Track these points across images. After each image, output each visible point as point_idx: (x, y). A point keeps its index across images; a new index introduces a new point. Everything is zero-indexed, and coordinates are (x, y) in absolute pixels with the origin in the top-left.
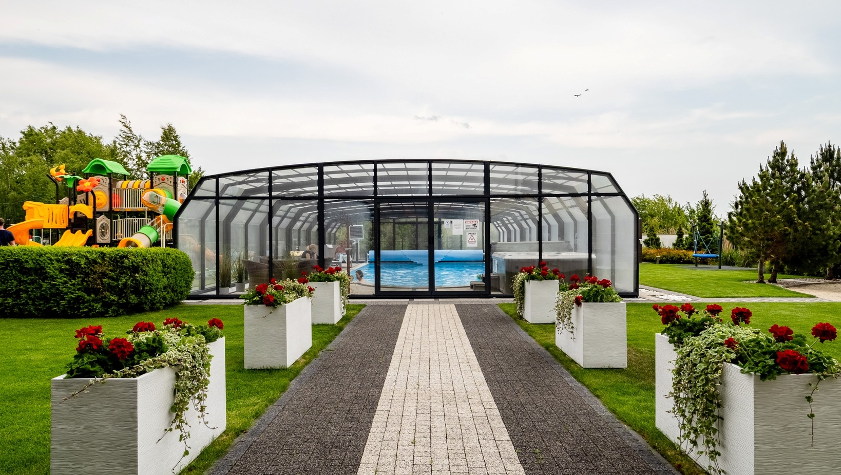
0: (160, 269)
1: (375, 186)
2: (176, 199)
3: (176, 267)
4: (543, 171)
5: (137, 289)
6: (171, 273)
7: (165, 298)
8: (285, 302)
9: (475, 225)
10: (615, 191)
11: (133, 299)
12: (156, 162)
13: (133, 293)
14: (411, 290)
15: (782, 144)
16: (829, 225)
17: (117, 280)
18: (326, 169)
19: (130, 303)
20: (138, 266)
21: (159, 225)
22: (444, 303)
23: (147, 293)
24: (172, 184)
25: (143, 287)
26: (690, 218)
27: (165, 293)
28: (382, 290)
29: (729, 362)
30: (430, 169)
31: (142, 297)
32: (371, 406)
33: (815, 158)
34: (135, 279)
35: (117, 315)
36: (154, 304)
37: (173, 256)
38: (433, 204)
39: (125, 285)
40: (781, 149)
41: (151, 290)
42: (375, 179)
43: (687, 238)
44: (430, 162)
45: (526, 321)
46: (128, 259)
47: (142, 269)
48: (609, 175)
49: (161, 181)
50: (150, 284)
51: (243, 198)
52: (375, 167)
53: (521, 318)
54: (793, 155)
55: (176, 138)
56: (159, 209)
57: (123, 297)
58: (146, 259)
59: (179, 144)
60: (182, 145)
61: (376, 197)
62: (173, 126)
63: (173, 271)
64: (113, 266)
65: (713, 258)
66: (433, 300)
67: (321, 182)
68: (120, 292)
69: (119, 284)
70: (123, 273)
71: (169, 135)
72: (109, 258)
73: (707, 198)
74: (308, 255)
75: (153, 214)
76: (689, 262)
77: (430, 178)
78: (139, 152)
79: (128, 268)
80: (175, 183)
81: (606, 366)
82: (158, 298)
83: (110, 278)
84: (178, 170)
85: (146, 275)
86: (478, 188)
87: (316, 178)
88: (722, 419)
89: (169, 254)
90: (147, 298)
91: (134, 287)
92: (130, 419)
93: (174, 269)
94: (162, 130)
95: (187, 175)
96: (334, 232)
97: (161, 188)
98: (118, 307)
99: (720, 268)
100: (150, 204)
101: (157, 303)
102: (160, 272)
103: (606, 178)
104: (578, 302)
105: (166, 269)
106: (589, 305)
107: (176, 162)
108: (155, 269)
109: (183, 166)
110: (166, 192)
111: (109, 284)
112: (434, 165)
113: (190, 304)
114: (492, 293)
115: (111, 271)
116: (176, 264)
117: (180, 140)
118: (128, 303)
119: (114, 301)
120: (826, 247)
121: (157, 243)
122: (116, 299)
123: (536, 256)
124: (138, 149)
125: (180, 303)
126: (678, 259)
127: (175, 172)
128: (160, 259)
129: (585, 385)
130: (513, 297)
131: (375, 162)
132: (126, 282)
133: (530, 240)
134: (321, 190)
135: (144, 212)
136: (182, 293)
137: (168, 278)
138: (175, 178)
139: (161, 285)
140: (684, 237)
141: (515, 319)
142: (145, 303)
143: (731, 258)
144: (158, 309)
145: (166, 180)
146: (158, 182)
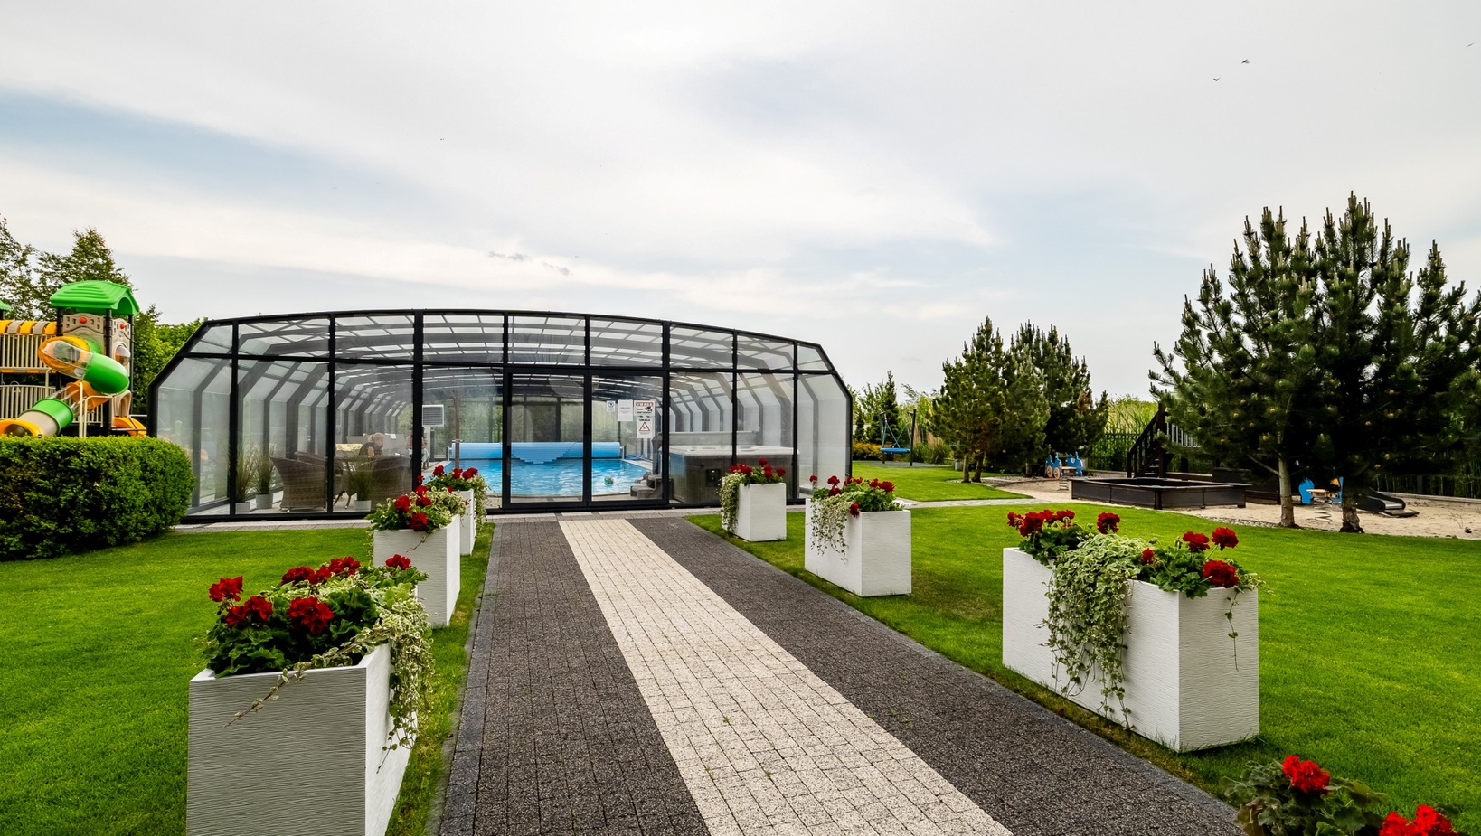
0: (138, 473)
1: (505, 349)
2: (108, 354)
3: (166, 469)
4: (739, 338)
5: (96, 510)
6: (155, 479)
7: (145, 523)
8: (444, 524)
9: (649, 408)
10: (825, 368)
11: (88, 526)
12: (71, 291)
13: (86, 515)
14: (545, 500)
15: (988, 321)
16: (1036, 416)
17: (55, 494)
18: (427, 319)
19: (81, 532)
20: (100, 469)
21: (75, 399)
22: (608, 517)
23: (114, 515)
24: (101, 330)
25: (109, 505)
26: (868, 403)
27: (145, 514)
28: (512, 501)
29: (1134, 579)
30: (587, 329)
31: (105, 522)
32: (622, 672)
33: (1015, 339)
34: (93, 491)
35: (53, 554)
36: (126, 534)
37: (160, 452)
38: (591, 380)
39: (73, 502)
40: (986, 326)
41: (122, 510)
42: (505, 338)
43: (868, 429)
44: (587, 317)
45: (739, 538)
46: (79, 456)
47: (106, 474)
48: (819, 348)
49: (78, 324)
50: (121, 500)
51: (268, 358)
52: (506, 320)
53: (731, 534)
54: (998, 334)
55: (104, 253)
56: (76, 371)
57: (68, 524)
58: (113, 457)
59: (109, 264)
60: (116, 266)
61: (505, 365)
62: (98, 232)
63: (160, 477)
64: (48, 468)
65: (901, 453)
66: (589, 513)
67: (418, 339)
68: (62, 516)
69: (59, 501)
70: (69, 481)
71: (89, 246)
72: (39, 455)
73: (892, 380)
74: (371, 450)
75: (60, 380)
76: (874, 458)
77: (587, 341)
78: (24, 272)
79: (80, 472)
80: (107, 330)
81: (889, 593)
82: (133, 523)
83: (39, 490)
84: (115, 307)
85: (114, 484)
86: (653, 358)
87: (411, 331)
88: (1126, 647)
89: (152, 448)
90: (114, 524)
91: (89, 506)
92: (352, 738)
93: (162, 473)
94: (76, 239)
95: (131, 316)
96: (395, 414)
97: (78, 336)
98: (55, 541)
99: (911, 465)
100: (57, 363)
101: (131, 531)
102: (136, 480)
103: (814, 352)
104: (854, 511)
105: (148, 474)
106: (869, 515)
107: (110, 294)
108: (129, 475)
109: (124, 301)
110: (90, 345)
111: (37, 501)
112: (593, 323)
113: (186, 532)
114: (671, 502)
115: (42, 477)
116: (165, 465)
117: (112, 257)
118: (77, 532)
119: (48, 530)
120: (1033, 440)
121: (71, 430)
122: (52, 526)
123: (727, 451)
124: (23, 267)
125: (166, 531)
126: (862, 454)
127: (108, 310)
128: (137, 457)
129: (877, 619)
130: (720, 506)
131: (506, 314)
132: (75, 498)
133: (692, 429)
134: (418, 350)
135: (45, 375)
136: (173, 513)
137: (151, 489)
138: (107, 320)
139: (139, 502)
140: (865, 427)
141: (723, 537)
142: (110, 533)
143: (920, 453)
144: (132, 542)
145: (89, 323)
146: (72, 326)
